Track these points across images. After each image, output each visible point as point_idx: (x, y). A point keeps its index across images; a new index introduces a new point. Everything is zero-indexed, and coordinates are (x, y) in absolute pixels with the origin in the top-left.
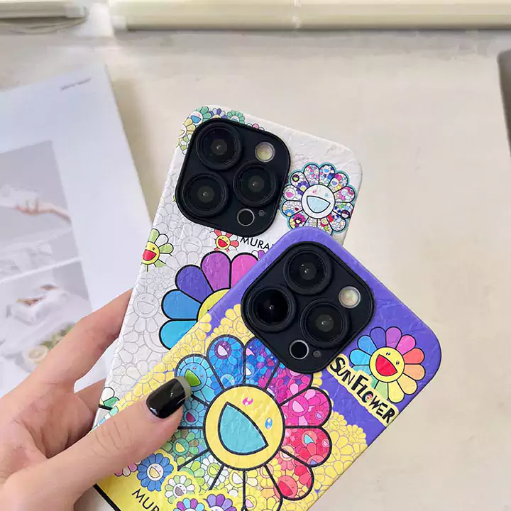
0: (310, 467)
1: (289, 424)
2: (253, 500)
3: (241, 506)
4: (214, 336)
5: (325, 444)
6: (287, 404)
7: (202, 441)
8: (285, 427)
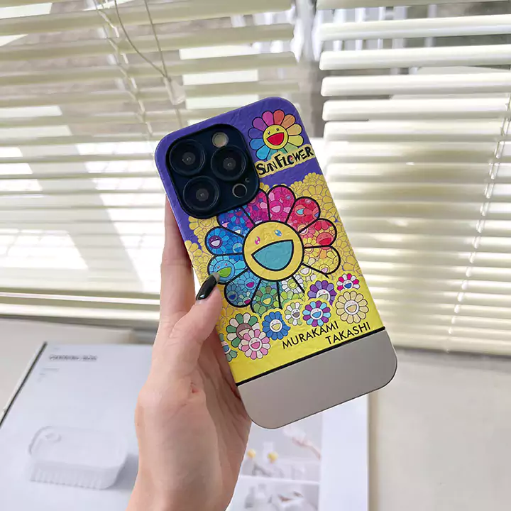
0: (318, 218)
1: (285, 220)
2: (323, 266)
3: (324, 276)
4: (203, 244)
5: (308, 201)
6: (271, 215)
7: (270, 284)
8: (285, 223)
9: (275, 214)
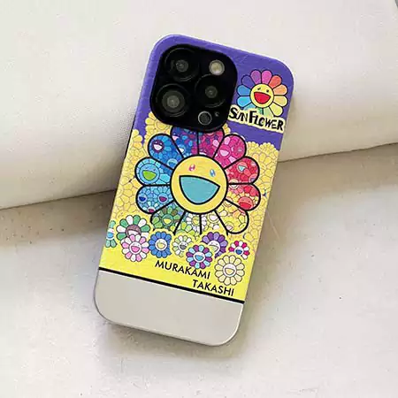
0: (252, 183)
1: (225, 166)
2: (230, 224)
3: (225, 231)
4: (147, 141)
5: (253, 164)
6: (217, 155)
7: (179, 209)
8: (223, 169)
9: (220, 156)
